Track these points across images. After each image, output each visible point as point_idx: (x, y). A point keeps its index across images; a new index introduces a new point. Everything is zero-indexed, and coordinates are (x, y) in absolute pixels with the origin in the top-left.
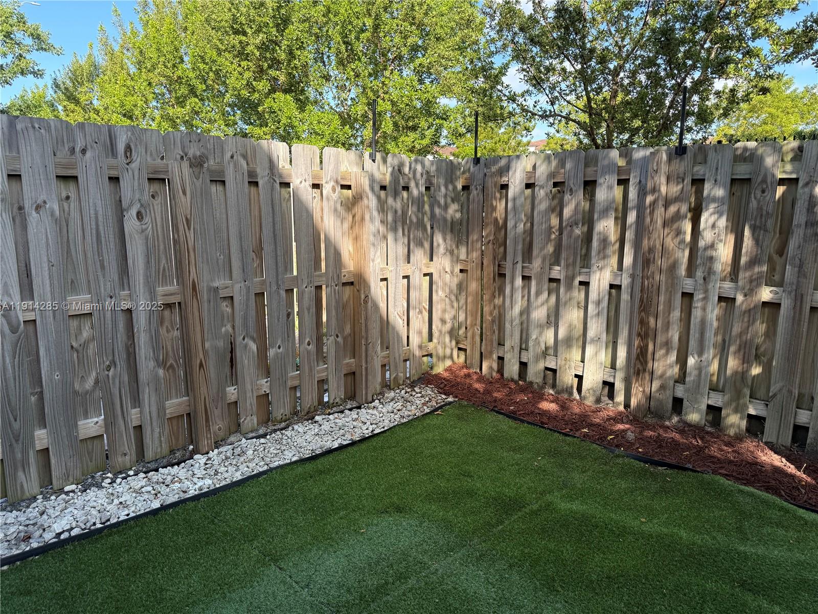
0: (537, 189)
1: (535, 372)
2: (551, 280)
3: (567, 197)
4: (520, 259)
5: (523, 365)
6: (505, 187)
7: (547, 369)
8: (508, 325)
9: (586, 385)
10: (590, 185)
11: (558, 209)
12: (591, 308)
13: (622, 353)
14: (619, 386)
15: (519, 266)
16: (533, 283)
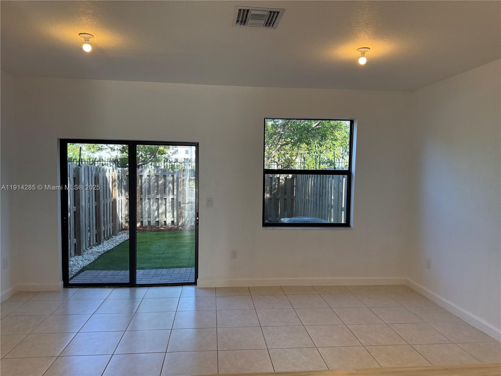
0: (151, 177)
1: (153, 223)
2: (156, 199)
3: (160, 179)
4: (147, 194)
5: (149, 222)
6: (141, 176)
7: (156, 221)
8: (144, 212)
9: (167, 223)
10: (165, 176)
11: (157, 181)
12: (168, 205)
13: (175, 213)
14: (175, 221)
15: (147, 196)
16: (151, 200)
